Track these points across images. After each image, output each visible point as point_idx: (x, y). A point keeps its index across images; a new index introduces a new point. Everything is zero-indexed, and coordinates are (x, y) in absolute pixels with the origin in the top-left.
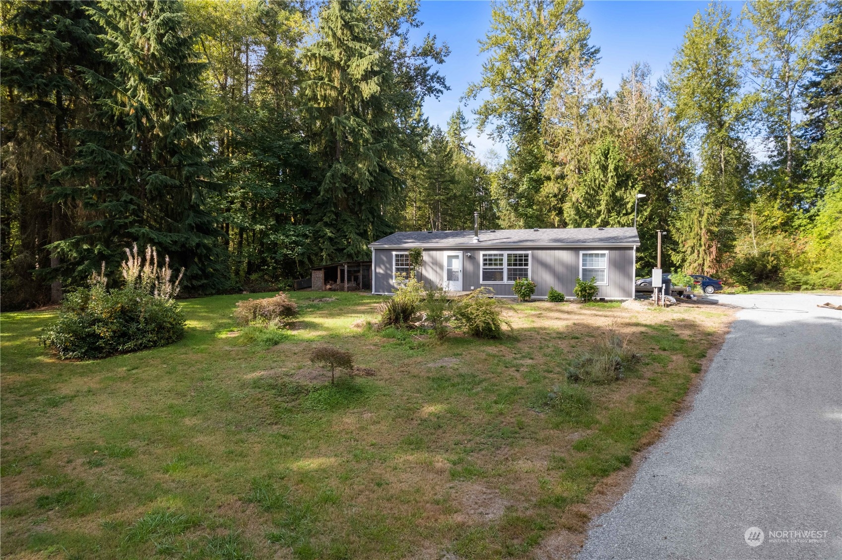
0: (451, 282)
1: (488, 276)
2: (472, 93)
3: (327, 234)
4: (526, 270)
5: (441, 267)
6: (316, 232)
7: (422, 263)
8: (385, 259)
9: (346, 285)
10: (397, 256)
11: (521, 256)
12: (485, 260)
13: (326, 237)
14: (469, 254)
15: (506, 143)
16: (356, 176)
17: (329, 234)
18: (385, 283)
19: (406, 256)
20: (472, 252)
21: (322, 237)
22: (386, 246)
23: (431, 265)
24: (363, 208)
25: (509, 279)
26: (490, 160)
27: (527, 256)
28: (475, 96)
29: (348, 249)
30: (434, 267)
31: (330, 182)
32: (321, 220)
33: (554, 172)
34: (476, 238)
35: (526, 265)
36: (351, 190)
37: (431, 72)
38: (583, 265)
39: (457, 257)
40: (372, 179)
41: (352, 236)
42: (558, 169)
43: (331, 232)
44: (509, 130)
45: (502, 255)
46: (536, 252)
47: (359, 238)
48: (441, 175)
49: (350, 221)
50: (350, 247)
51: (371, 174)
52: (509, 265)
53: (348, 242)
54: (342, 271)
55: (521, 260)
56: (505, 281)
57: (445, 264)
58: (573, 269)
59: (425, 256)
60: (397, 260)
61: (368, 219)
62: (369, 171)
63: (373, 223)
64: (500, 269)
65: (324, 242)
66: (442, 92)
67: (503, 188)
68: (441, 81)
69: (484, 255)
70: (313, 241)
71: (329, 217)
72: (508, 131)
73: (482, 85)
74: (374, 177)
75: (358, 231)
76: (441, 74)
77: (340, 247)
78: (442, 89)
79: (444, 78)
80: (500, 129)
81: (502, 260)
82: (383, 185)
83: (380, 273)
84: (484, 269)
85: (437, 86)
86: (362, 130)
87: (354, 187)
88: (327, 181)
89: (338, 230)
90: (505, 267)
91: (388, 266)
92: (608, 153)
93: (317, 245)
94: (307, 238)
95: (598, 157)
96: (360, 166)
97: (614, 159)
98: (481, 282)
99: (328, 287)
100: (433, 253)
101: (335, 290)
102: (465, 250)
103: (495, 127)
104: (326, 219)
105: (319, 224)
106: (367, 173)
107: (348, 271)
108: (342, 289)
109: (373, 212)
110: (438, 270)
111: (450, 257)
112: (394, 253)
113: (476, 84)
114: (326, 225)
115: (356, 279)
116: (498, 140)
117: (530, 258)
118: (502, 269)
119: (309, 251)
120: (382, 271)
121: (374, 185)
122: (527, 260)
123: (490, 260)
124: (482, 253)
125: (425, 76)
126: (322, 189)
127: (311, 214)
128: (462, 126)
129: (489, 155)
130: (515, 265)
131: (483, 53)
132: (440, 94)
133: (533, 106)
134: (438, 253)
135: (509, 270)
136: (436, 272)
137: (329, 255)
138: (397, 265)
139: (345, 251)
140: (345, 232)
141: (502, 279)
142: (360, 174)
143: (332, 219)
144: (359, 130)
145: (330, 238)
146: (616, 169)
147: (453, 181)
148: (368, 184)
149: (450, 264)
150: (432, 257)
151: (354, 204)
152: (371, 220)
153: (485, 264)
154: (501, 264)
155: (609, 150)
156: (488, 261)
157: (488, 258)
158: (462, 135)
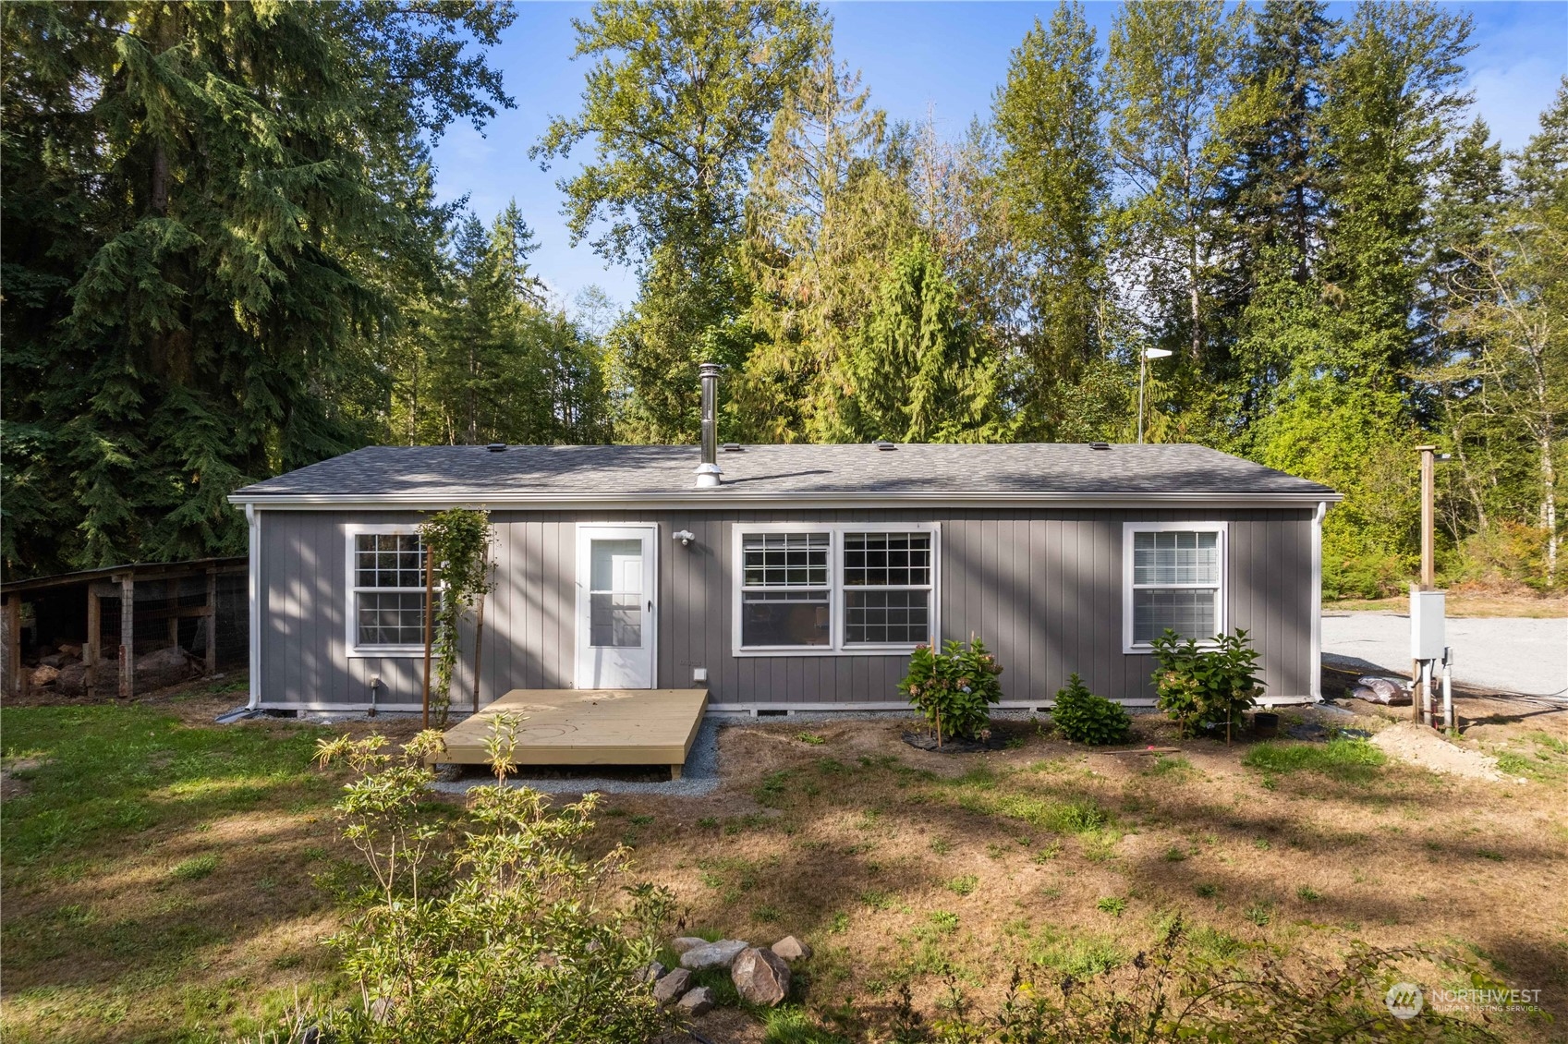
0: (607, 651)
1: (763, 624)
2: (560, 139)
3: (101, 454)
4: (921, 597)
5: (565, 590)
6: (56, 452)
7: (486, 579)
8: (308, 555)
9: (127, 665)
10: (364, 541)
11: (898, 541)
12: (751, 558)
13: (101, 464)
14: (686, 535)
15: (634, 267)
16: (225, 267)
17: (112, 457)
18: (310, 660)
19: (411, 541)
20: (700, 525)
21: (84, 466)
22: (316, 500)
23: (520, 581)
24: (248, 374)
25: (852, 635)
26: (589, 311)
27: (922, 541)
28: (566, 149)
29: (183, 510)
30: (533, 591)
31: (113, 270)
32: (86, 409)
33: (776, 321)
34: (706, 467)
35: (921, 577)
36: (203, 315)
37: (463, 57)
38: (1139, 576)
39: (633, 546)
40: (282, 277)
41: (203, 464)
42: (786, 317)
43: (123, 449)
44: (643, 236)
45: (824, 538)
46: (957, 525)
47: (231, 471)
48: (479, 330)
49: (198, 412)
50: (192, 503)
51: (276, 261)
52: (851, 577)
53: (189, 486)
54: (111, 609)
55: (898, 559)
56: (837, 643)
57: (582, 572)
58: (1102, 597)
59: (499, 547)
60: (365, 562)
61: (268, 409)
62: (269, 253)
63: (282, 424)
64: (814, 594)
65: (90, 485)
66: (492, 113)
67: (631, 366)
68: (490, 80)
69: (748, 539)
70: (44, 481)
71: (115, 398)
72: (640, 239)
73: (583, 124)
74: (288, 270)
75: (227, 451)
76: (491, 66)
77: (156, 500)
78: (495, 105)
79: (499, 77)
80: (621, 233)
81: (819, 558)
82: (322, 304)
83: (285, 617)
84: (747, 595)
85: (482, 95)
86: (249, 122)
87: (216, 304)
88: (102, 267)
89: (152, 447)
90: (836, 585)
91: (324, 586)
92: (921, 278)
93: (63, 494)
94: (21, 470)
95: (898, 285)
96: (239, 233)
97: (938, 291)
98: (737, 648)
99: (44, 674)
100: (532, 529)
101: (73, 692)
102: (669, 514)
103: (609, 228)
104: (101, 404)
105: (74, 423)
106: (263, 257)
107: (138, 606)
108: (108, 687)
109: (281, 386)
110: (551, 601)
111: (602, 549)
112: (352, 530)
113: (569, 121)
114: (105, 424)
115: (189, 632)
116: (616, 259)
117: (934, 552)
118: (824, 594)
119: (25, 518)
120: (293, 608)
121: (289, 298)
122: (921, 559)
123: (775, 558)
124: (739, 529)
125: (449, 67)
126: (78, 292)
127: (45, 386)
128: (519, 242)
129: (586, 300)
130: (877, 577)
131: (583, 55)
132: (487, 118)
133: (700, 187)
134: (550, 527)
135: (851, 598)
136: (543, 610)
137: (104, 528)
138: (365, 579)
139: (172, 516)
140: (177, 452)
141: (822, 635)
142: (239, 261)
143: (128, 406)
144: (236, 119)
145: (113, 469)
146: (941, 317)
147: (509, 347)
148: (266, 291)
149: (600, 574)
150: (526, 549)
151: (218, 362)
152: (278, 412)
153: (750, 576)
154: (820, 576)
155: (922, 271)
156: (764, 562)
157: (763, 548)
158: (520, 261)
